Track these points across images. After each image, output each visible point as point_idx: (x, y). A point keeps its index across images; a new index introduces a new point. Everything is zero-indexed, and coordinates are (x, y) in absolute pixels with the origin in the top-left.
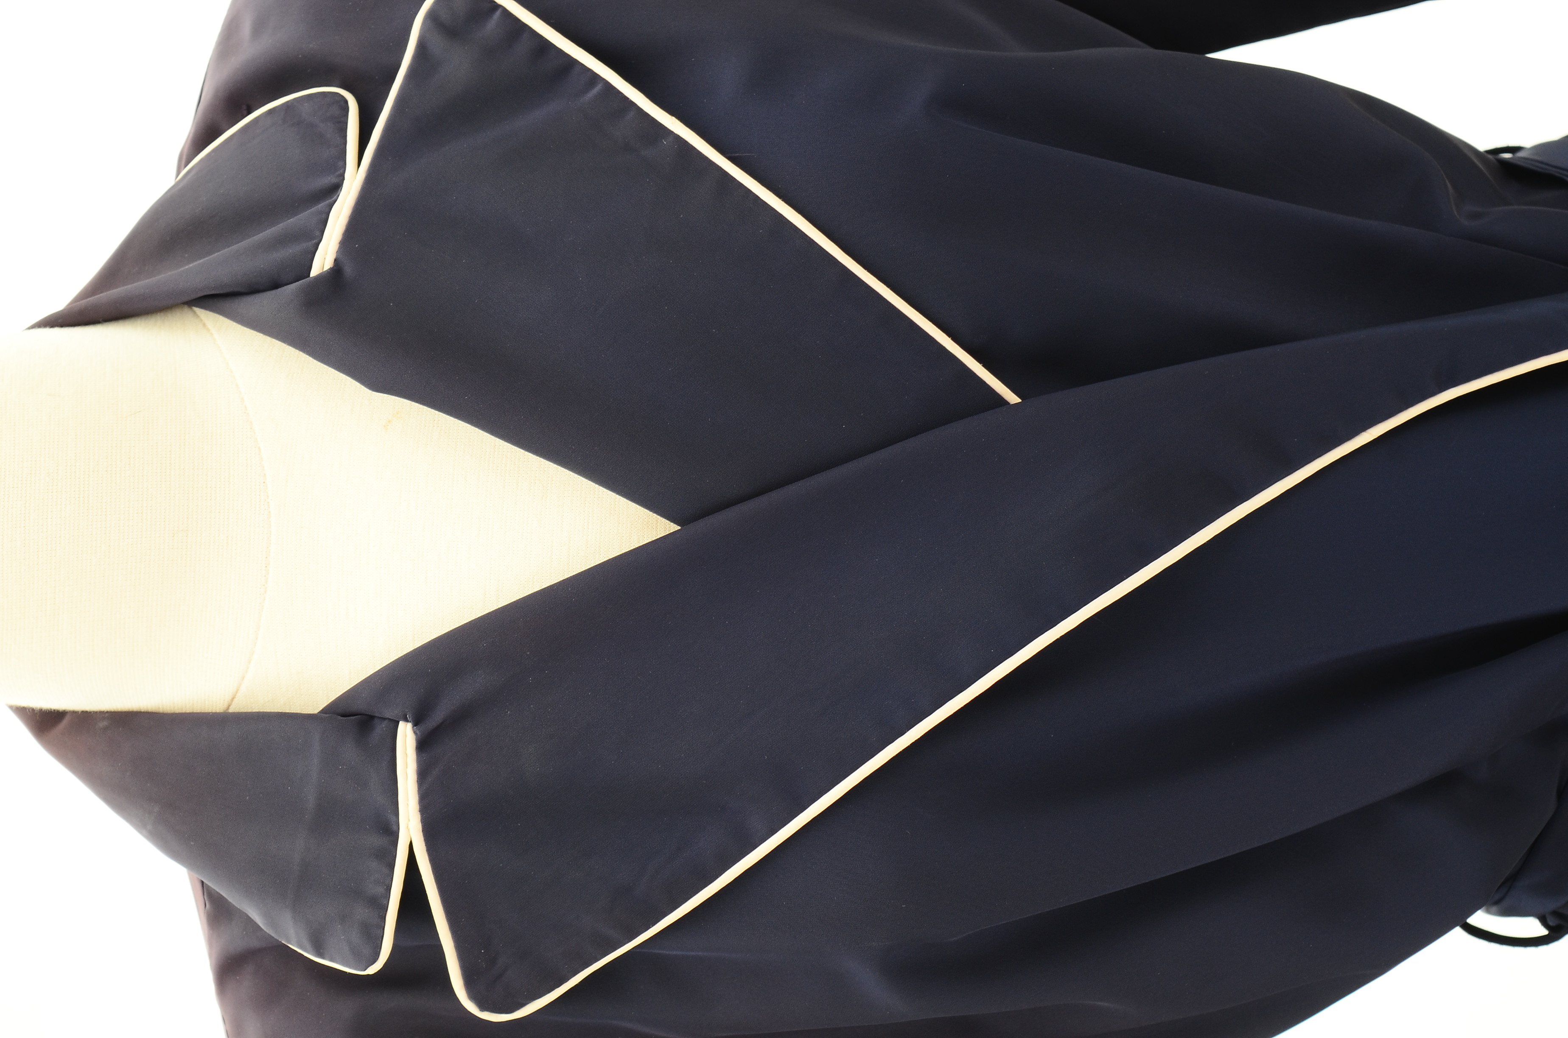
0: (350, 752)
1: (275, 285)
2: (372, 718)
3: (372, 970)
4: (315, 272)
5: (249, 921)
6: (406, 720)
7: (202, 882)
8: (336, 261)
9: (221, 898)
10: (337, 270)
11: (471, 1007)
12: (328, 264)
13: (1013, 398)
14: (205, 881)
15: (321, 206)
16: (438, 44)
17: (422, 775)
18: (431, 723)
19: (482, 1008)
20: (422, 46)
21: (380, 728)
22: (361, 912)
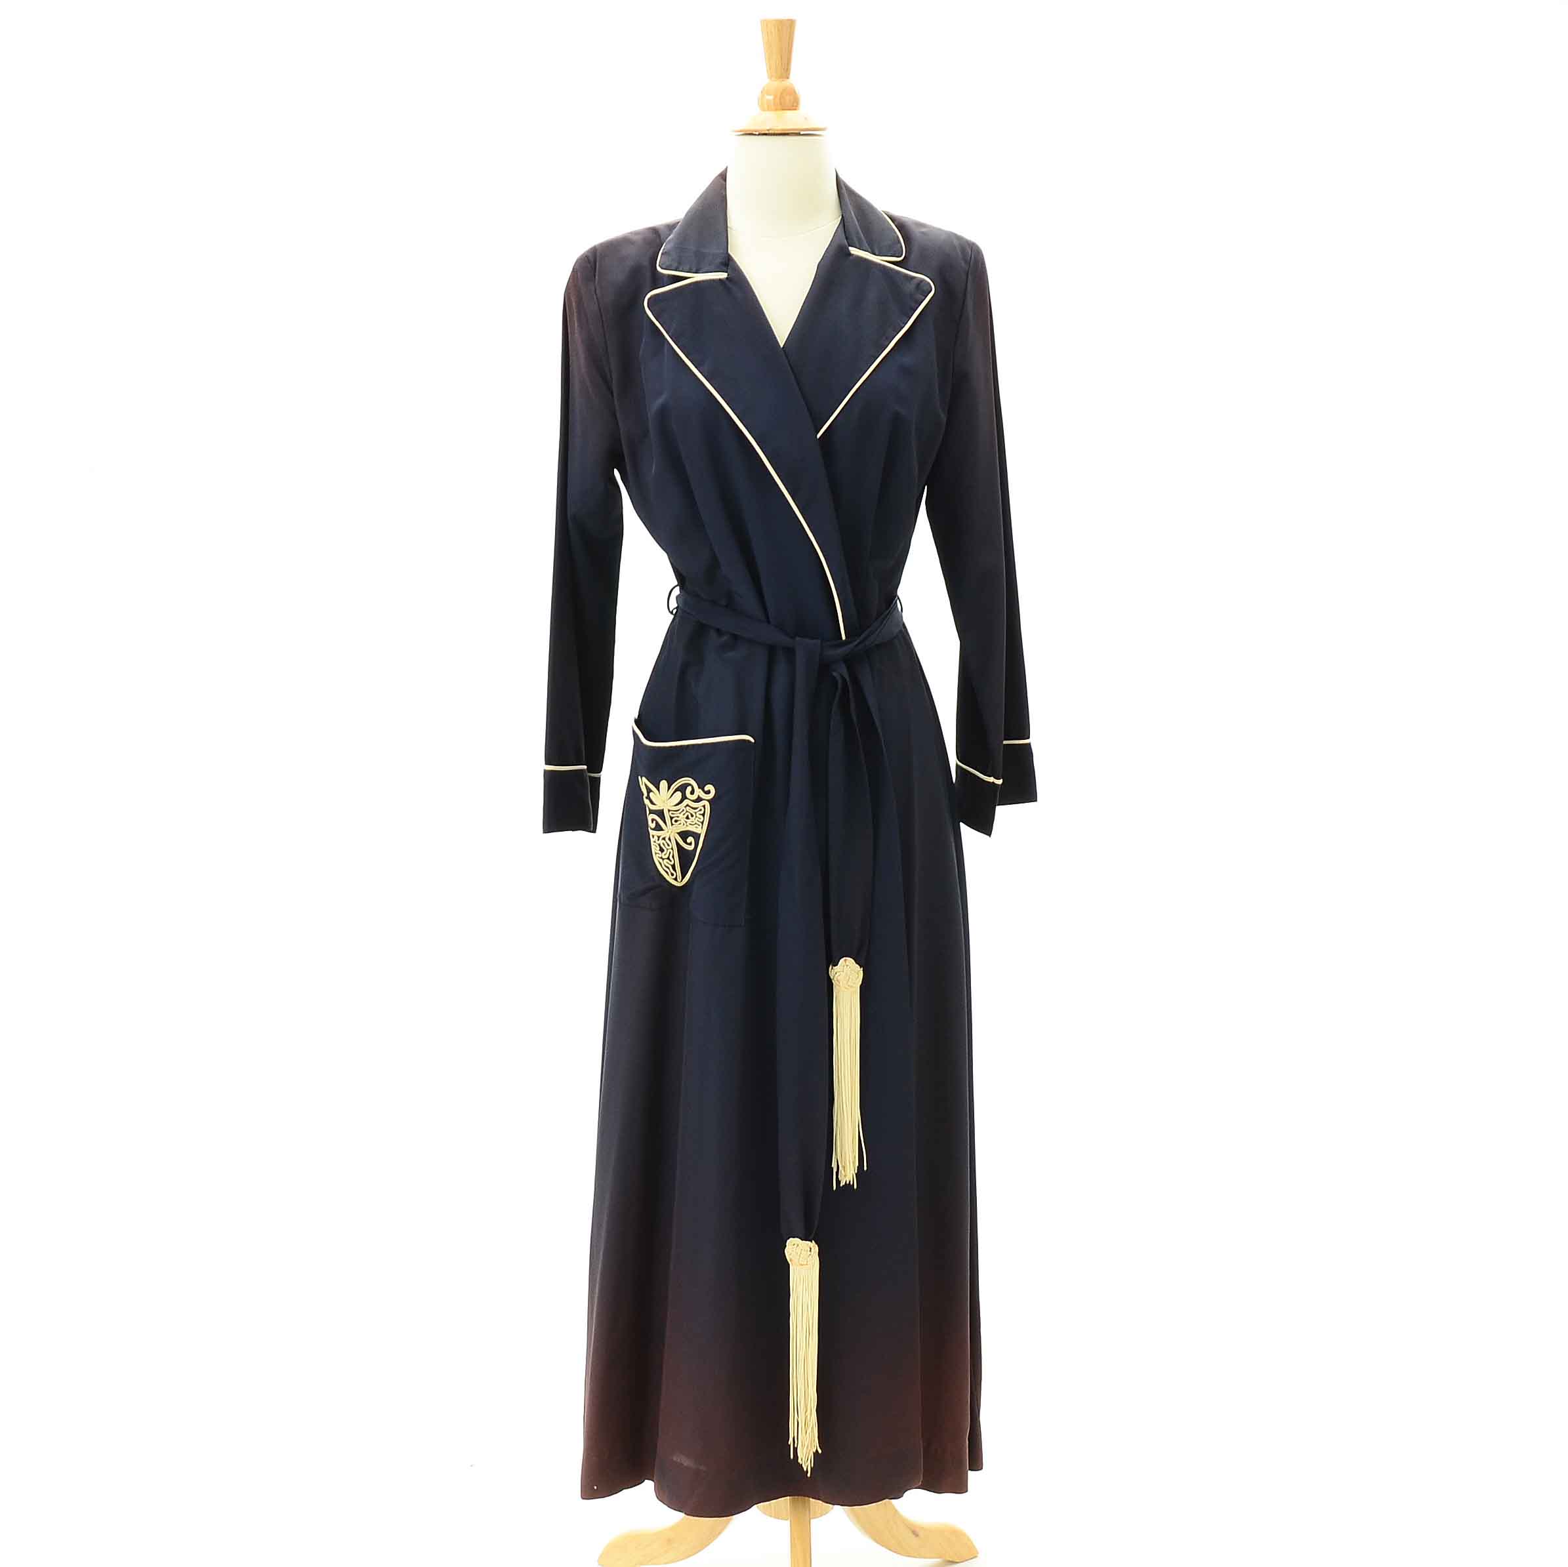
0: (719, 260)
1: (847, 238)
2: (728, 265)
3: (659, 269)
4: (850, 248)
5: (670, 235)
6: (728, 275)
7: (678, 222)
8: (853, 255)
9: (675, 227)
10: (850, 254)
11: (649, 296)
12: (852, 252)
13: (818, 436)
14: (680, 223)
15: (869, 250)
16: (915, 281)
17: (714, 280)
18: (727, 282)
19: (649, 300)
20: (914, 278)
21: (725, 269)
22: (675, 265)
